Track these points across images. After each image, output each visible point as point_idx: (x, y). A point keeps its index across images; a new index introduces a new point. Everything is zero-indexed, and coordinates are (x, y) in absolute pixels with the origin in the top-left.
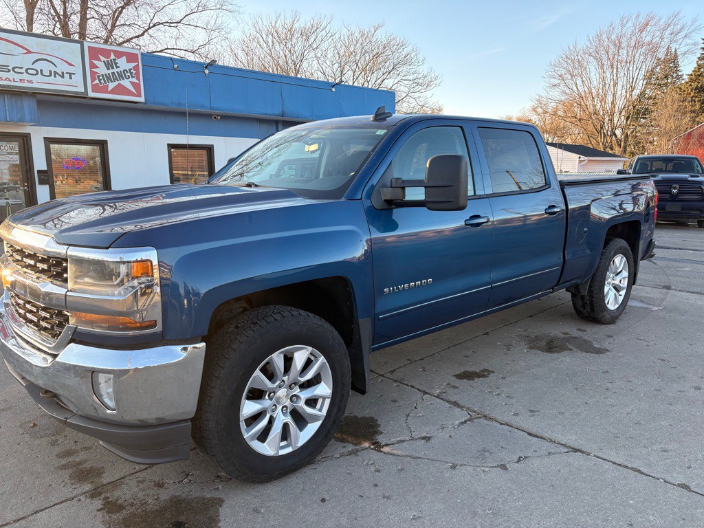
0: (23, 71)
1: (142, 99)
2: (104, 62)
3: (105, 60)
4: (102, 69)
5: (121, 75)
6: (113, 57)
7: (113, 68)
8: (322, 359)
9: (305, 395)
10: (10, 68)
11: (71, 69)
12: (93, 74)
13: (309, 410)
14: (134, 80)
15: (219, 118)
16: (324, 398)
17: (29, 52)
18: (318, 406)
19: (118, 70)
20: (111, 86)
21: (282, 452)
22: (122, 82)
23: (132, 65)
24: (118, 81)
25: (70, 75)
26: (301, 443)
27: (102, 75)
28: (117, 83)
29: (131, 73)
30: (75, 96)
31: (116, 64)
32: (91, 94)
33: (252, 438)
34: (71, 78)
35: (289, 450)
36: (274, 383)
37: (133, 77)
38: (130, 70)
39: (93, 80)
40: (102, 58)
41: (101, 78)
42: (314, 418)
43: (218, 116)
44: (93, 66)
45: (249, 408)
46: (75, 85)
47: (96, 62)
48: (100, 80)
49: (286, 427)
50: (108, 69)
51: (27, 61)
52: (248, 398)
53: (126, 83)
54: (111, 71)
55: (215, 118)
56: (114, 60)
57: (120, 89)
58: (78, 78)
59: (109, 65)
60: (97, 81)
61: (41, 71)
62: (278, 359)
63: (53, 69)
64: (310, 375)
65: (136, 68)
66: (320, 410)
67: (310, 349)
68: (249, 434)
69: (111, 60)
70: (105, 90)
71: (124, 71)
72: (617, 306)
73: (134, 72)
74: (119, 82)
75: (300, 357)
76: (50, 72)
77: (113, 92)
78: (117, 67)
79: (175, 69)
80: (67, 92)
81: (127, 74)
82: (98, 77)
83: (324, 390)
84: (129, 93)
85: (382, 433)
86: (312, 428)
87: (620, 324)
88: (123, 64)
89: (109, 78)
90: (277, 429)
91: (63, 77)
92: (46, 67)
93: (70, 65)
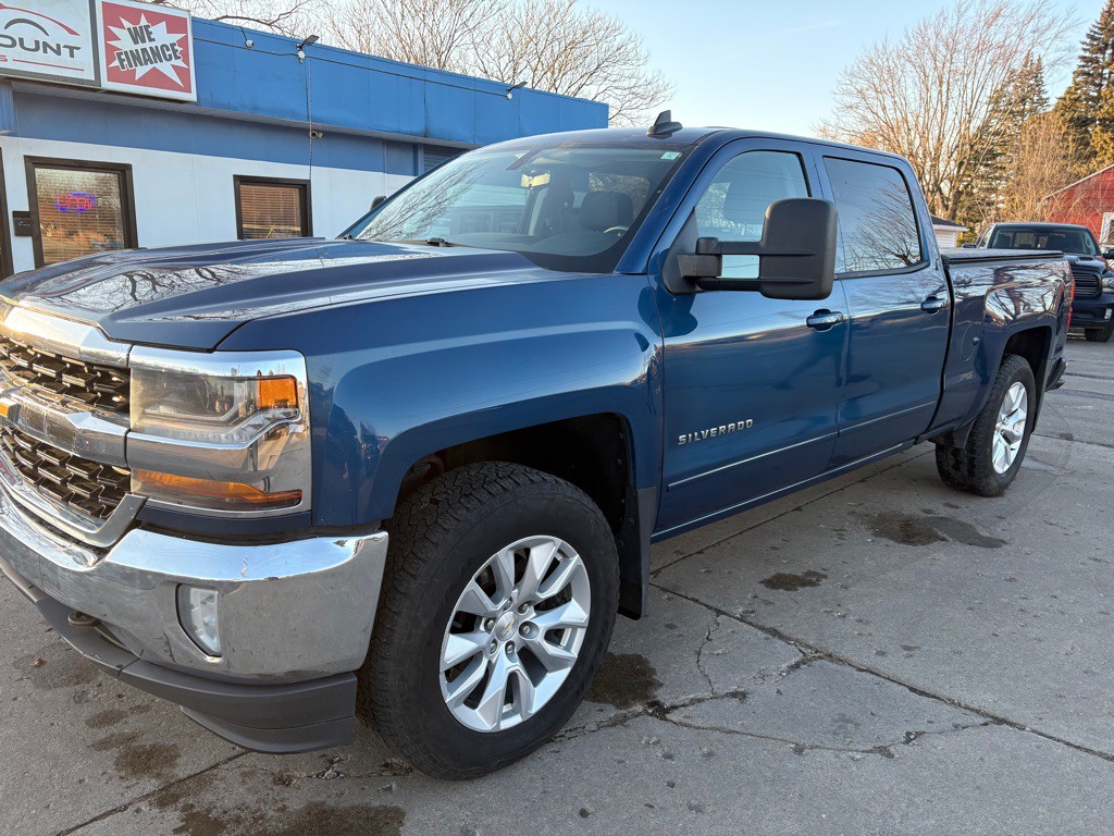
1: (192, 96)
2: (129, 29)
3: (131, 26)
4: (125, 43)
5: (158, 54)
6: (144, 22)
7: (143, 41)
8: (576, 559)
9: (545, 622)
11: (72, 41)
12: (110, 50)
13: (551, 649)
14: (180, 63)
15: (321, 135)
16: (575, 627)
18: (564, 642)
19: (153, 44)
20: (141, 71)
21: (507, 724)
22: (159, 66)
23: (176, 37)
24: (152, 63)
25: (72, 49)
26: (536, 707)
27: (126, 52)
28: (150, 67)
29: (175, 51)
30: (79, 87)
31: (149, 33)
32: (106, 84)
33: (457, 702)
34: (72, 55)
35: (516, 720)
36: (496, 602)
37: (177, 58)
38: (173, 45)
39: (109, 61)
40: (126, 24)
41: (123, 57)
42: (558, 663)
43: (318, 131)
44: (110, 36)
45: (455, 647)
46: (79, 67)
47: (115, 30)
48: (121, 61)
49: (512, 678)
50: (136, 42)
52: (454, 631)
53: (166, 68)
54: (140, 46)
55: (314, 135)
56: (147, 27)
57: (155, 78)
58: (85, 56)
59: (137, 36)
60: (116, 63)
61: (21, 40)
62: (505, 559)
63: (42, 38)
64: (554, 589)
65: (182, 41)
66: (568, 648)
67: (559, 541)
68: (452, 695)
69: (140, 27)
70: (129, 78)
71: (162, 46)
72: (1007, 467)
73: (180, 49)
74: (154, 65)
75: (541, 556)
76: (37, 43)
77: (143, 81)
78: (151, 40)
79: (248, 48)
80: (65, 79)
81: (167, 53)
82: (119, 55)
83: (576, 612)
84: (172, 86)
85: (661, 685)
86: (554, 681)
87: (1012, 496)
88: (161, 35)
89: (136, 58)
90: (497, 685)
91: (58, 52)
92: (29, 34)
93: (72, 32)
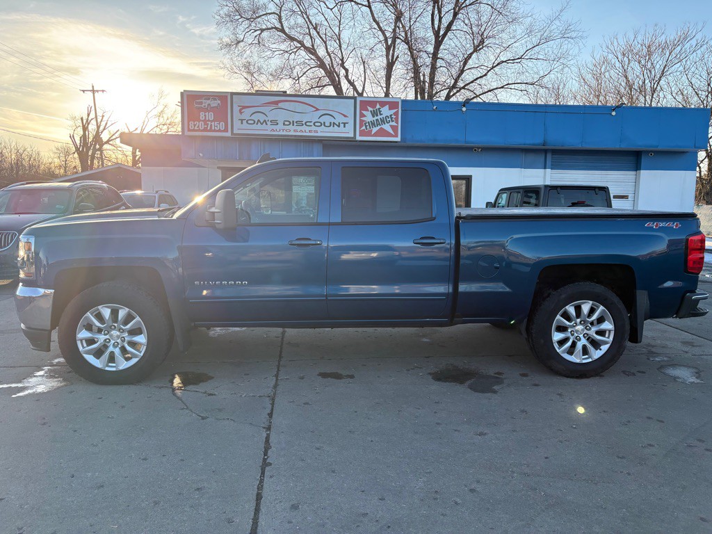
0: (312, 124)
1: (398, 139)
2: (371, 111)
3: (372, 109)
4: (369, 117)
5: (383, 121)
6: (378, 106)
7: (377, 116)
10: (304, 123)
11: (345, 120)
12: (361, 121)
14: (394, 124)
15: (480, 150)
17: (317, 110)
19: (381, 117)
20: (375, 130)
22: (383, 126)
23: (393, 111)
24: (380, 125)
25: (345, 124)
27: (369, 122)
28: (379, 127)
29: (392, 118)
30: (346, 140)
31: (380, 112)
32: (358, 138)
34: (344, 127)
37: (392, 121)
38: (391, 115)
39: (361, 127)
40: (370, 109)
41: (367, 124)
43: (478, 148)
44: (362, 115)
46: (347, 132)
47: (364, 112)
48: (366, 126)
50: (373, 117)
51: (315, 117)
53: (387, 127)
54: (376, 118)
55: (475, 150)
56: (380, 109)
57: (382, 132)
58: (350, 126)
59: (374, 114)
60: (364, 128)
61: (324, 123)
63: (333, 120)
65: (396, 114)
69: (376, 109)
70: (369, 134)
71: (386, 117)
73: (394, 117)
76: (331, 123)
77: (376, 134)
78: (381, 114)
79: (434, 110)
81: (388, 120)
82: (365, 124)
84: (389, 135)
88: (386, 111)
89: (373, 124)
91: (339, 126)
92: (327, 120)
93: (345, 116)
